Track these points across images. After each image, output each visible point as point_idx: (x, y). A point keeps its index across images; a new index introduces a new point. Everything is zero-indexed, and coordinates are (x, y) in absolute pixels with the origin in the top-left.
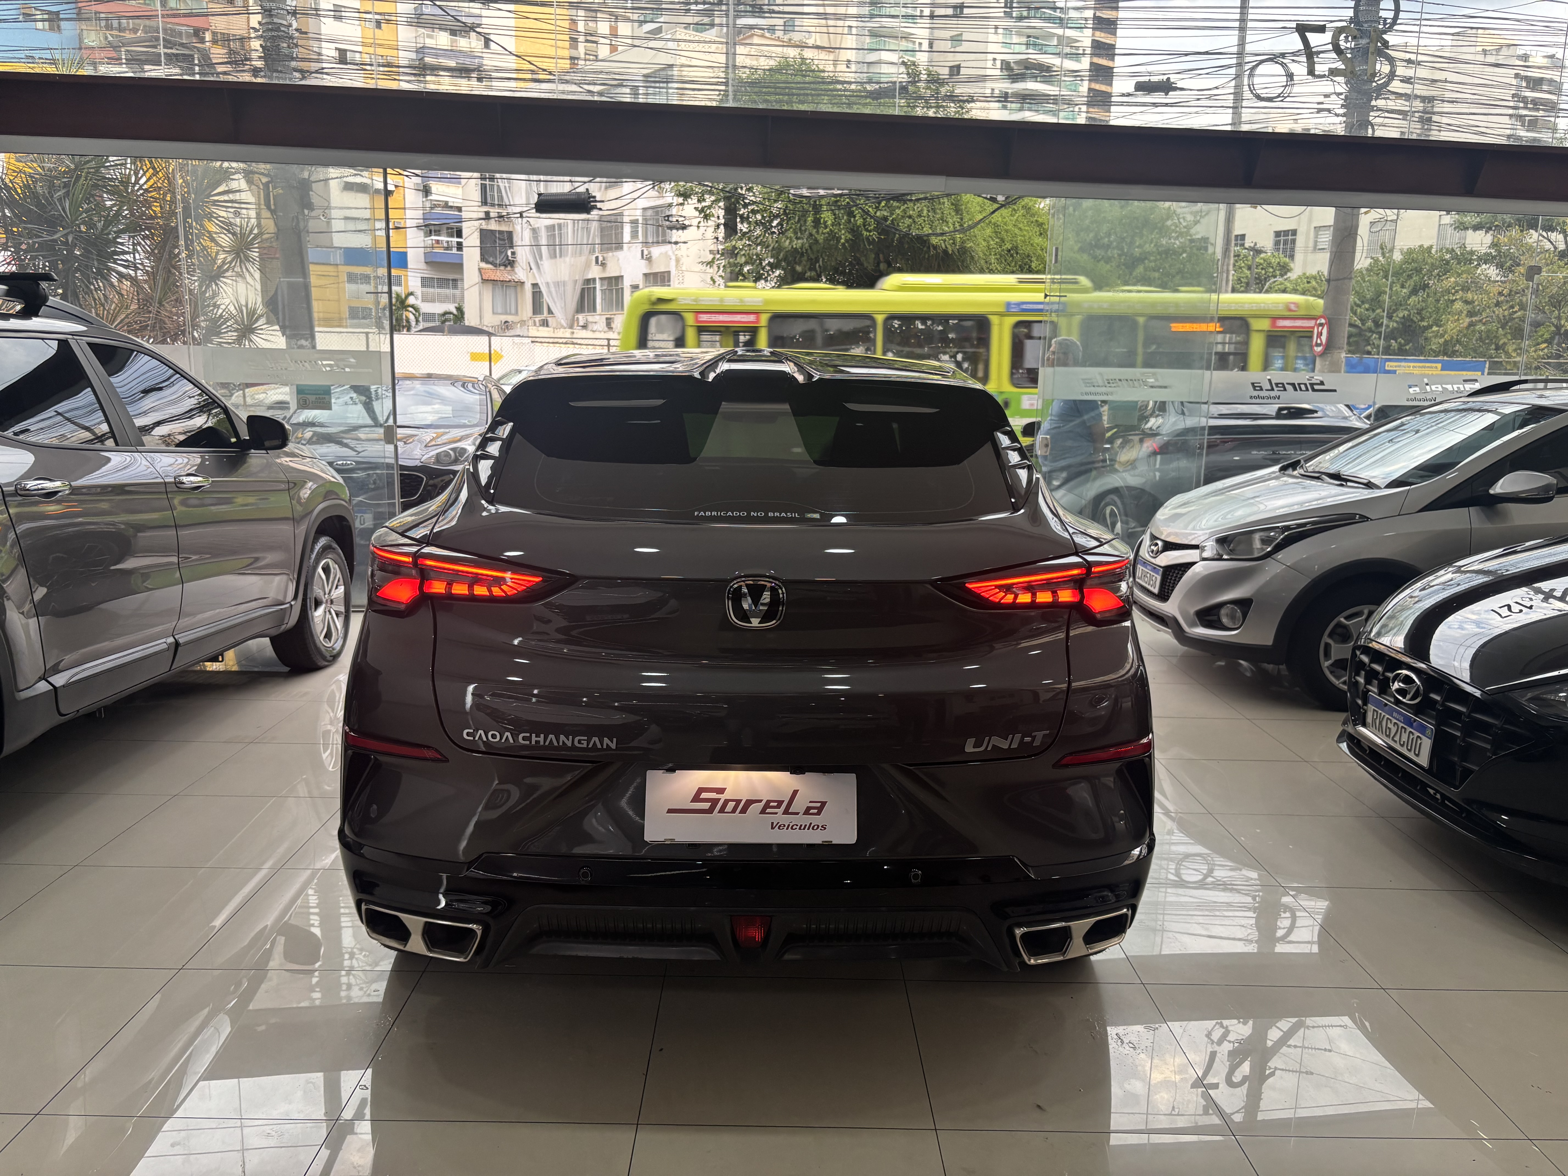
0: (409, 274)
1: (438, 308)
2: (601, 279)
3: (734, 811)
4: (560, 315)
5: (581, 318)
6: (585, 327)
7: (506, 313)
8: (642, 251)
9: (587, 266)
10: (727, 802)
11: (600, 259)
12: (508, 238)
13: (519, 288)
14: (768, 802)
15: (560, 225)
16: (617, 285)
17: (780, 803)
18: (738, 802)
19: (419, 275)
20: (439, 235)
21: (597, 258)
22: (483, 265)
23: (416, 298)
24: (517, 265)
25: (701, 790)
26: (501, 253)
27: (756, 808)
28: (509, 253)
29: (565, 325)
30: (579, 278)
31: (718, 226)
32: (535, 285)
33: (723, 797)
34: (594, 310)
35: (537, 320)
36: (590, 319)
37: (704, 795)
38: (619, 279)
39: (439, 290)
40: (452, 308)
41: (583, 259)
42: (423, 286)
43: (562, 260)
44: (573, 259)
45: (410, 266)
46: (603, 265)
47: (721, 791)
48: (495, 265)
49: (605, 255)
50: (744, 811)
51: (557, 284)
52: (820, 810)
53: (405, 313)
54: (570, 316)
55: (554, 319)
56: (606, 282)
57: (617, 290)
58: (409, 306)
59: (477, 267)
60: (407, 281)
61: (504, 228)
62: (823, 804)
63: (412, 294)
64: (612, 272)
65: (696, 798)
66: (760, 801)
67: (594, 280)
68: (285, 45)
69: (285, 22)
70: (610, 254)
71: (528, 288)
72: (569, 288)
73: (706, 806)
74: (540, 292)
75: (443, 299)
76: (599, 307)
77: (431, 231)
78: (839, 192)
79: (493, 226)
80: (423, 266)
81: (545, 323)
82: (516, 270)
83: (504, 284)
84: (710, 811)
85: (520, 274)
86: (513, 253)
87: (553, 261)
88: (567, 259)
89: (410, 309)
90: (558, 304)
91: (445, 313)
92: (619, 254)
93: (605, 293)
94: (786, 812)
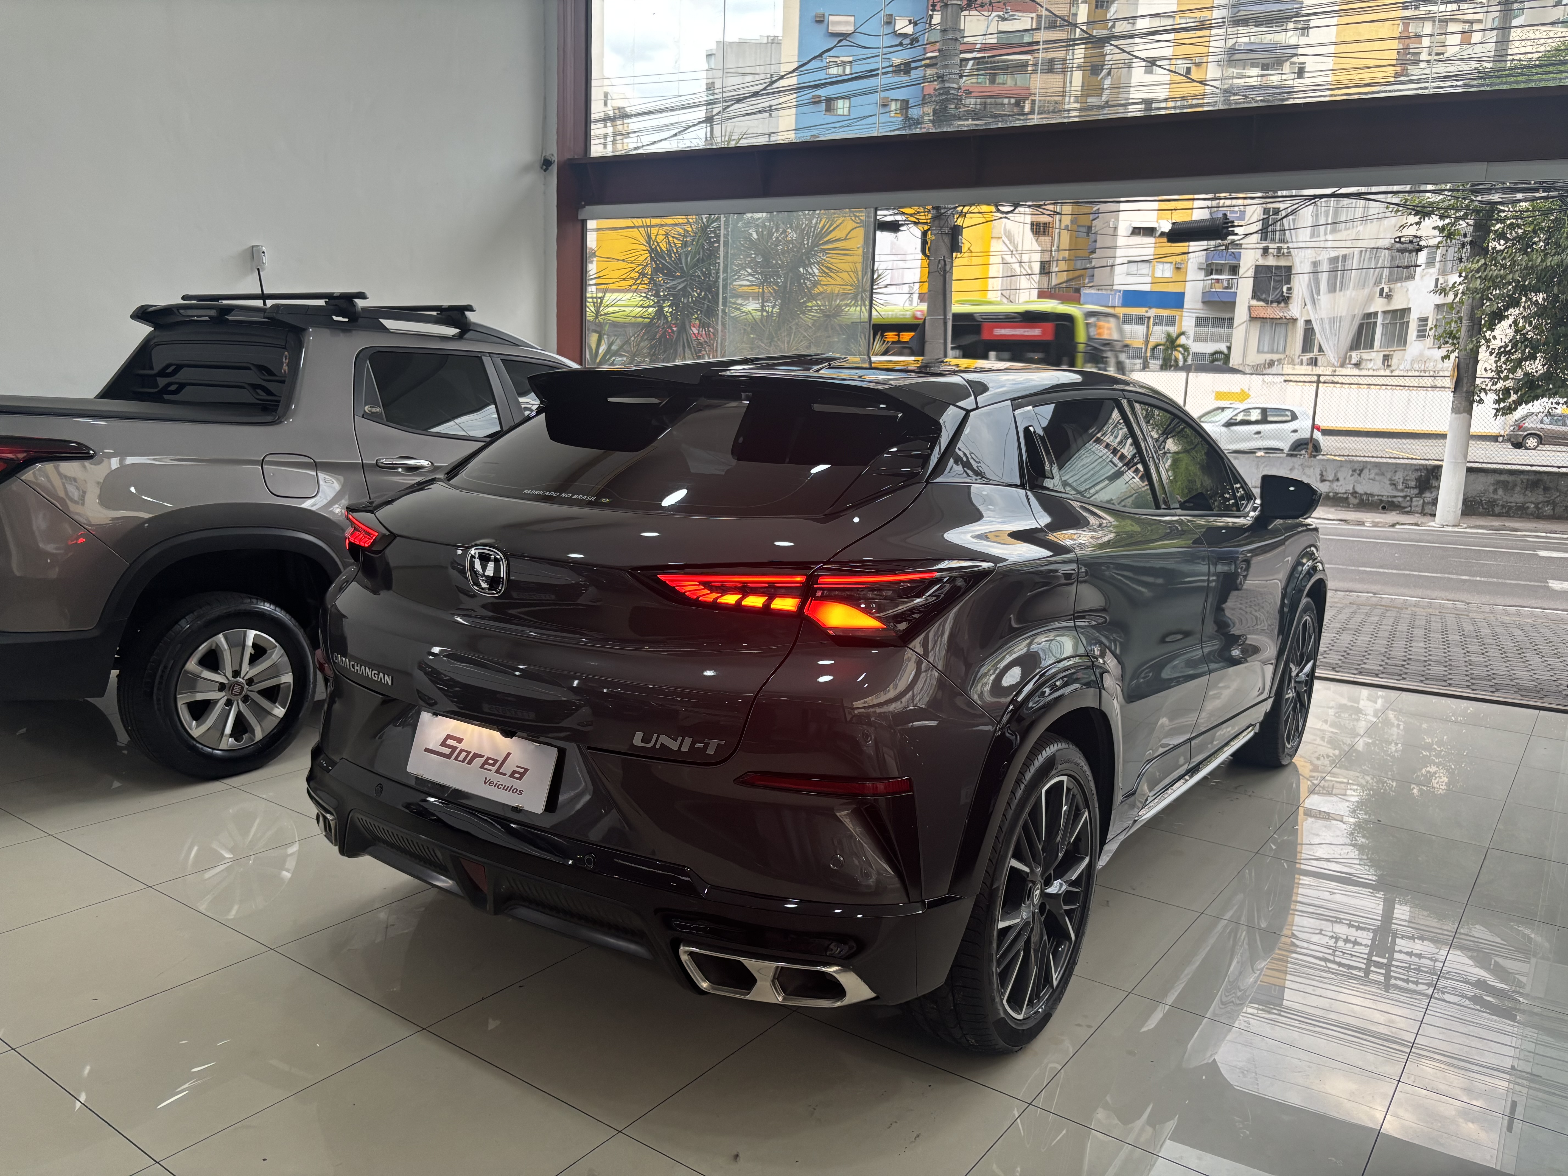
0: (1185, 314)
1: (1208, 348)
2: (1384, 312)
3: (463, 761)
4: (1331, 354)
5: (1355, 356)
6: (1357, 365)
7: (1272, 352)
8: (1437, 280)
9: (1370, 299)
10: (462, 751)
11: (1386, 290)
12: (1286, 274)
13: (1290, 326)
14: (488, 758)
15: (1345, 257)
16: (1402, 317)
17: (496, 761)
18: (468, 753)
19: (1195, 315)
20: (1220, 274)
21: (1382, 290)
22: (1254, 302)
23: (1188, 338)
24: (1291, 301)
25: (449, 737)
26: (1275, 289)
27: (479, 761)
28: (1285, 289)
29: (1336, 364)
30: (1359, 312)
31: (1463, 245)
32: (1308, 322)
33: (460, 746)
34: (1372, 346)
35: (1305, 359)
36: (1365, 356)
37: (450, 742)
38: (1405, 312)
39: (1213, 330)
40: (1223, 347)
41: (1366, 291)
42: (1197, 325)
43: (1342, 293)
44: (1354, 293)
45: (1185, 306)
46: (1389, 297)
47: (460, 740)
48: (1266, 301)
49: (1392, 286)
50: (470, 763)
51: (1333, 320)
52: (522, 775)
53: (1175, 353)
54: (1342, 355)
55: (1324, 359)
56: (1389, 316)
57: (1402, 324)
58: (1180, 346)
59: (1247, 305)
60: (1181, 321)
61: (1283, 263)
62: (526, 770)
63: (1183, 333)
64: (1397, 304)
65: (444, 744)
66: (482, 756)
67: (1376, 314)
68: (953, 106)
69: (955, 86)
70: (1399, 285)
71: (1301, 325)
72: (1346, 324)
73: (447, 751)
74: (1313, 329)
75: (1214, 339)
76: (1377, 343)
77: (1212, 270)
78: (1545, 194)
79: (1271, 261)
80: (1200, 305)
81: (1314, 362)
82: (1291, 306)
83: (1275, 322)
84: (448, 756)
85: (1295, 310)
86: (1289, 289)
87: (1331, 295)
88: (1348, 293)
89: (1181, 349)
90: (1331, 342)
91: (1216, 353)
92: (1410, 284)
93: (1387, 328)
94: (497, 771)
